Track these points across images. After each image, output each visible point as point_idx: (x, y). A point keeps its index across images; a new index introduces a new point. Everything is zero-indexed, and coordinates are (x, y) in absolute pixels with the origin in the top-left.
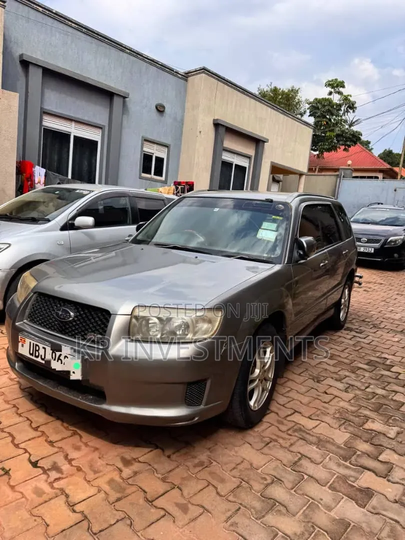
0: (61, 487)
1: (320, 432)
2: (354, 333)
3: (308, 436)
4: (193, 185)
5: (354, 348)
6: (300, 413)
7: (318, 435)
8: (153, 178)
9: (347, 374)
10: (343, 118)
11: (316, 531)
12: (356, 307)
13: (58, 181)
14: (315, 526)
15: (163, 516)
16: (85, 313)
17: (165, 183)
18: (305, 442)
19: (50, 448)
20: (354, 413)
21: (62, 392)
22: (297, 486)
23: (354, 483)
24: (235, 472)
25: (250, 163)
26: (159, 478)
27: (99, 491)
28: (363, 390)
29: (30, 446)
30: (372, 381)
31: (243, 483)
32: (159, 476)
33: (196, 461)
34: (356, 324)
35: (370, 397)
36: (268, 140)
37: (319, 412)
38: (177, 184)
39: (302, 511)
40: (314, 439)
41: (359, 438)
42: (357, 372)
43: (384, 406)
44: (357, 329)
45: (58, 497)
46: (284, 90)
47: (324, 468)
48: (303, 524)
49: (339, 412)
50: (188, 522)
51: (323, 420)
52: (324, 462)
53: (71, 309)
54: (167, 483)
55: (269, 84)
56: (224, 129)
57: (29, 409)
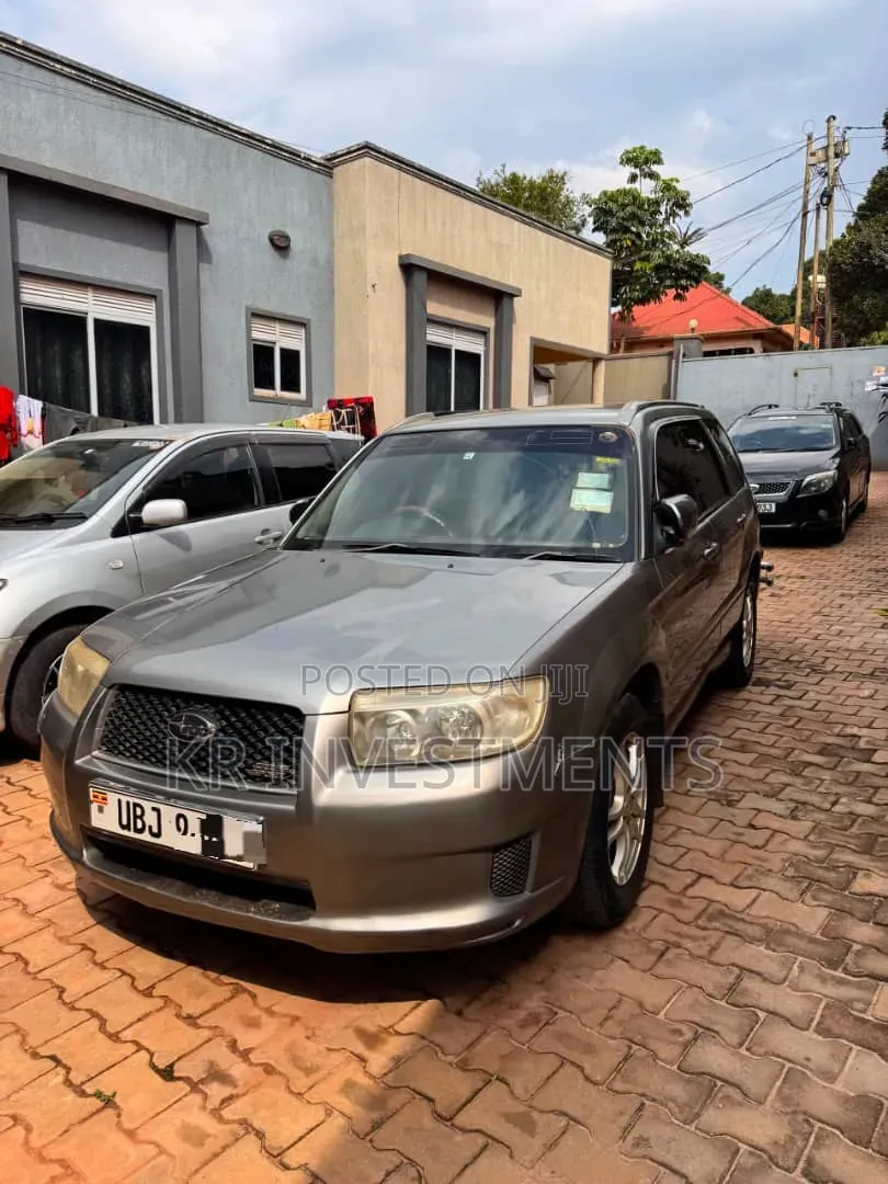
0: (241, 1117)
1: (764, 914)
2: (773, 690)
3: (740, 926)
4: (372, 404)
5: (784, 723)
6: (711, 877)
7: (762, 921)
8: (281, 398)
9: (785, 779)
10: (667, 228)
11: (816, 1130)
12: (764, 634)
13: (74, 426)
14: (811, 1120)
15: (485, 1147)
16: (241, 720)
17: (307, 404)
18: (737, 938)
19: (191, 1031)
20: (823, 862)
21: (206, 903)
22: (750, 1038)
23: (864, 1012)
24: (610, 1027)
25: (486, 344)
26: (451, 1064)
27: (329, 1113)
28: (826, 810)
29: (146, 1034)
30: (841, 789)
31: (635, 1049)
32: (451, 1058)
33: (522, 1014)
34: (775, 670)
35: (847, 822)
36: (520, 291)
37: (750, 871)
38: (335, 405)
39: (774, 1092)
40: (756, 931)
41: (849, 916)
42: (804, 773)
43: (881, 840)
44: (779, 680)
45: (240, 1141)
46: (535, 178)
47: (794, 990)
48: (786, 1119)
49: (791, 865)
50: (541, 1153)
51: (764, 887)
52: (790, 977)
53: (205, 713)
54: (471, 1074)
55: (499, 168)
56: (424, 276)
57: (118, 949)
